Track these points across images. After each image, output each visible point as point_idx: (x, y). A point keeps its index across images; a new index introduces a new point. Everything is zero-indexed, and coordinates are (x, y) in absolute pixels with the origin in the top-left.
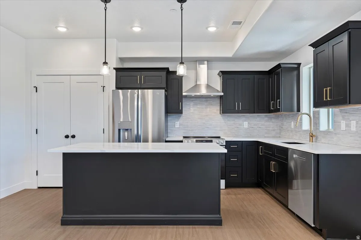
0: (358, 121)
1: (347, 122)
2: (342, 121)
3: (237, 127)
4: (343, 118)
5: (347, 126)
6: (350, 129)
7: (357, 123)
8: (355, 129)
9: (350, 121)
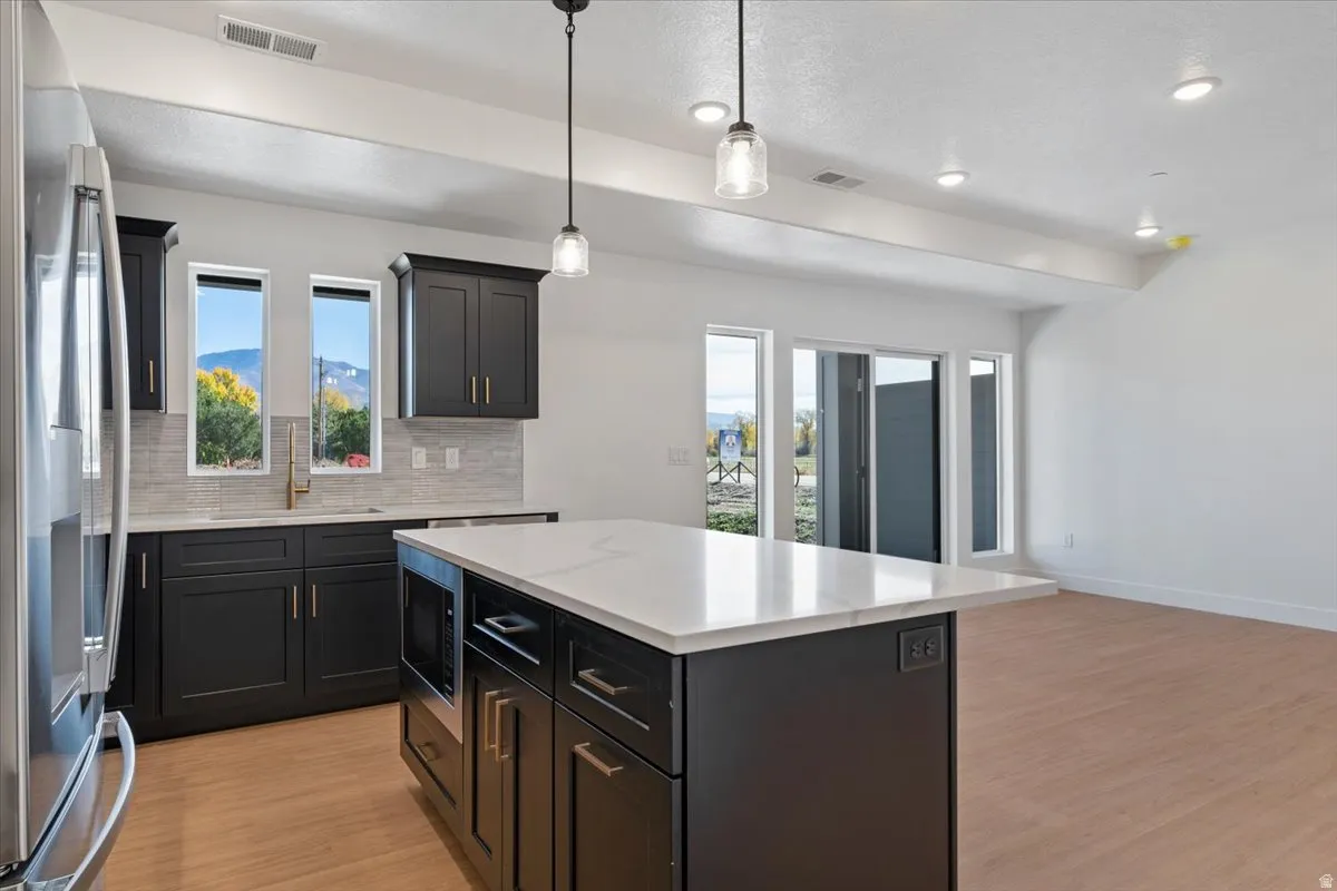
0: (464, 448)
1: (429, 452)
2: (415, 450)
4: (419, 442)
5: (430, 459)
6: (442, 465)
7: (462, 452)
8: (456, 465)
9: (445, 448)
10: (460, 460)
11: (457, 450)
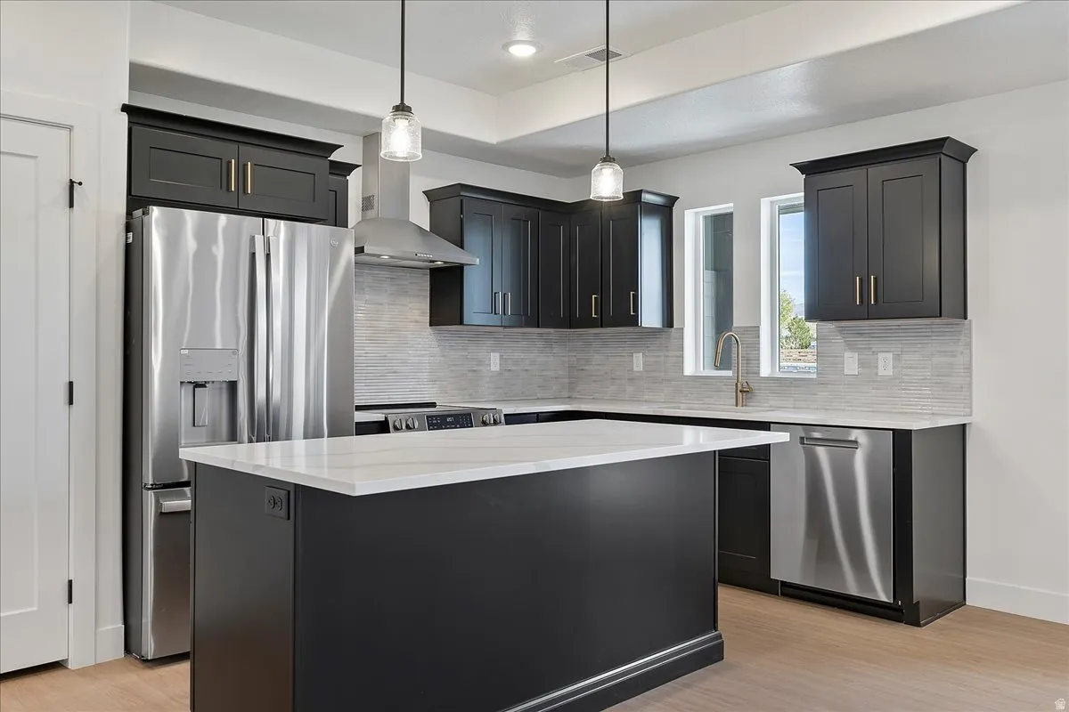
0: (900, 353)
1: (860, 357)
2: (847, 354)
3: (474, 371)
4: (851, 347)
5: (862, 364)
6: (875, 371)
7: (897, 358)
8: (890, 372)
9: (875, 353)
10: (894, 367)
11: (890, 356)
